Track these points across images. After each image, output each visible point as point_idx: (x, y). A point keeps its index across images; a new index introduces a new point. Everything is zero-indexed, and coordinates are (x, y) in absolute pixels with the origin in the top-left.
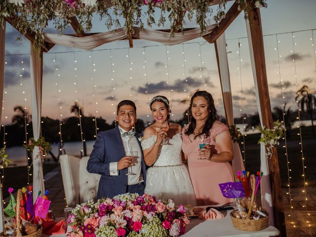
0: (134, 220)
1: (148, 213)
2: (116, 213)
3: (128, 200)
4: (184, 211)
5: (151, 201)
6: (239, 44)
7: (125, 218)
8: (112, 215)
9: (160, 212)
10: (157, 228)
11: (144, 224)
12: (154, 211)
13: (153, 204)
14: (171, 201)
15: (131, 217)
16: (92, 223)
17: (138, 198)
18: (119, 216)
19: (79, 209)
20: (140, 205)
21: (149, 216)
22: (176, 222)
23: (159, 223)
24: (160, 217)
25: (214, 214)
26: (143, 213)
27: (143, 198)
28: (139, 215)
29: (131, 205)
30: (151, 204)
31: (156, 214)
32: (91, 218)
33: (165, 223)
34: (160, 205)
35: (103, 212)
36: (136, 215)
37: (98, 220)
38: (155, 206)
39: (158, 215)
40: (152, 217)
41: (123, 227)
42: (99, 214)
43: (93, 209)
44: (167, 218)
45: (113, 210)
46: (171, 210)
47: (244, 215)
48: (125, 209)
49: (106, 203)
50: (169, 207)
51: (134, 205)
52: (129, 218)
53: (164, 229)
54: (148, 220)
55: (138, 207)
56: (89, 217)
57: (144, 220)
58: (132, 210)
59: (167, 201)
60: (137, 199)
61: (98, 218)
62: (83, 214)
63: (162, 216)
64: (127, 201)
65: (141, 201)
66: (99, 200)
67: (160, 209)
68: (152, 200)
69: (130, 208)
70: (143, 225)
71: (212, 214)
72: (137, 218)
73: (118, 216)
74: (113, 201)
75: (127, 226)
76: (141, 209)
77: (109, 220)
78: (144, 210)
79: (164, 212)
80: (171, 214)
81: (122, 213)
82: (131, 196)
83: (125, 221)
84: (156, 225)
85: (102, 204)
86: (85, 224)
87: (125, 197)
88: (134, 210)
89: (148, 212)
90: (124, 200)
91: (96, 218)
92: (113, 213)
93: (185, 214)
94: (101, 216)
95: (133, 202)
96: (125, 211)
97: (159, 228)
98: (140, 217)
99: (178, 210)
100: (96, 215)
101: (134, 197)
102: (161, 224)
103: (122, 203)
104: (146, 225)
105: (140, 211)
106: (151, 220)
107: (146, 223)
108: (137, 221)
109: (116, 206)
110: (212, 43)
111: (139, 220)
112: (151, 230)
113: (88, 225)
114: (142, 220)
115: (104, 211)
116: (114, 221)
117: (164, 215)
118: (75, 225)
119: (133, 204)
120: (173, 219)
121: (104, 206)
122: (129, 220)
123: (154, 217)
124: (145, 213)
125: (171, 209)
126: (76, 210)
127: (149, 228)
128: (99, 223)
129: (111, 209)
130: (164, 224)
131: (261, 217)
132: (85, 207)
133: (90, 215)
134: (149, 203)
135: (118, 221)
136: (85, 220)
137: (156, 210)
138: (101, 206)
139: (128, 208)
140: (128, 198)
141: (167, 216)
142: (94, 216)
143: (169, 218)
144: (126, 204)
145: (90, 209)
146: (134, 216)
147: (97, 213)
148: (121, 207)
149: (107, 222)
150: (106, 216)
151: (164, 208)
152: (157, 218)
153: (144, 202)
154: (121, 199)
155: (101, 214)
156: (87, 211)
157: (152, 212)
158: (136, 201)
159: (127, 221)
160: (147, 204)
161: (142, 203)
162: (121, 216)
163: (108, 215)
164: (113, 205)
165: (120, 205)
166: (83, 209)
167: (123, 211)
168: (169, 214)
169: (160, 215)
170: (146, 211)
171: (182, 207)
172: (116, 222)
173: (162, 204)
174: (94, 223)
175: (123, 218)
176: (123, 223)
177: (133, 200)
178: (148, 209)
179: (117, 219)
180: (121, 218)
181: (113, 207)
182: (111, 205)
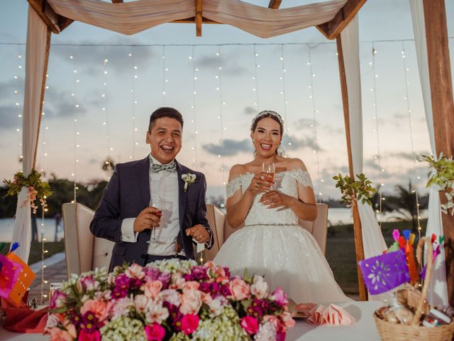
0: (185, 310)
1: (213, 298)
2: (147, 293)
3: (174, 271)
4: (286, 301)
5: (220, 276)
7: (166, 304)
8: (139, 297)
9: (239, 299)
10: (231, 329)
11: (203, 320)
12: (225, 296)
13: (225, 281)
14: (260, 278)
15: (177, 304)
16: (98, 311)
17: (194, 268)
18: (153, 298)
19: (74, 282)
20: (198, 281)
21: (216, 304)
22: (269, 320)
23: (235, 320)
24: (237, 308)
25: (336, 314)
26: (203, 297)
27: (205, 270)
28: (194, 300)
29: (179, 280)
30: (220, 283)
31: (230, 301)
32: (96, 299)
33: (247, 321)
34: (237, 284)
35: (120, 290)
36: (190, 300)
37: (110, 305)
38: (227, 285)
39: (234, 304)
40: (222, 307)
41: (160, 322)
42: (113, 295)
43: (103, 284)
44: (250, 311)
45: (142, 288)
46: (260, 298)
47: (406, 316)
48: (167, 288)
49: (131, 273)
50: (255, 290)
51: (186, 280)
52: (174, 306)
53: (245, 333)
54: (213, 312)
55: (194, 284)
56: (93, 299)
57: (204, 311)
58: (180, 291)
59: (253, 278)
60: (192, 271)
61: (110, 300)
62: (81, 290)
63: (242, 307)
64: (172, 273)
65: (200, 274)
66: (116, 268)
67: (238, 292)
68: (223, 273)
69: (176, 287)
70: (200, 322)
71: (333, 315)
72: (191, 306)
73: (151, 300)
74: (146, 271)
75: (169, 320)
76: (200, 288)
77: (133, 307)
78: (206, 292)
79: (246, 299)
80: (260, 303)
81: (161, 294)
82: (181, 264)
83: (165, 310)
84: (229, 323)
85: (122, 274)
86: (83, 311)
87: (169, 266)
88: (184, 291)
89: (214, 296)
90: (167, 271)
91: (106, 301)
92: (143, 293)
93: (286, 308)
94: (117, 298)
95: (184, 276)
96: (166, 292)
97: (234, 329)
98: (196, 306)
99: (273, 298)
100: (108, 295)
101: (187, 267)
102: (240, 322)
103: (162, 275)
104: (208, 322)
105: (199, 293)
106: (218, 313)
107: (207, 317)
108: (190, 313)
109: (149, 279)
111: (194, 311)
112: (218, 332)
113: (89, 313)
114: (201, 312)
115: (124, 287)
116: (142, 309)
117: (246, 305)
118: (61, 314)
119: (183, 280)
120: (264, 314)
121: (124, 277)
122: (174, 310)
123: (225, 308)
124: (208, 297)
125: (259, 294)
126: (69, 284)
127: (213, 329)
128: (111, 311)
129: (139, 286)
130: (244, 323)
131: (441, 322)
132: (87, 277)
133: (96, 293)
134: (216, 279)
135: (151, 309)
136: (82, 304)
137: (230, 294)
138: (119, 278)
139: (174, 285)
140: (175, 267)
141: (252, 307)
142: (103, 297)
143: (255, 310)
144: (170, 279)
145: (97, 283)
146: (185, 302)
147: (110, 292)
148: (159, 283)
149: (128, 311)
150: (126, 298)
151: (247, 292)
152: (232, 310)
153: (206, 278)
154: (161, 268)
155: (118, 294)
156: (90, 287)
157: (222, 298)
158: (190, 273)
159: (170, 311)
160: (211, 280)
161: (201, 279)
162: (156, 299)
163: (132, 295)
164: (144, 278)
165: (157, 278)
166: (83, 283)
167: (162, 290)
168: (255, 304)
169: (238, 304)
170: (209, 294)
171: (281, 292)
172: (145, 311)
173: (242, 283)
174: (102, 310)
175: (161, 303)
176: (161, 315)
177: (185, 272)
178: (214, 290)
179: (148, 305)
180: (158, 303)
181: (143, 281)
182: (140, 278)
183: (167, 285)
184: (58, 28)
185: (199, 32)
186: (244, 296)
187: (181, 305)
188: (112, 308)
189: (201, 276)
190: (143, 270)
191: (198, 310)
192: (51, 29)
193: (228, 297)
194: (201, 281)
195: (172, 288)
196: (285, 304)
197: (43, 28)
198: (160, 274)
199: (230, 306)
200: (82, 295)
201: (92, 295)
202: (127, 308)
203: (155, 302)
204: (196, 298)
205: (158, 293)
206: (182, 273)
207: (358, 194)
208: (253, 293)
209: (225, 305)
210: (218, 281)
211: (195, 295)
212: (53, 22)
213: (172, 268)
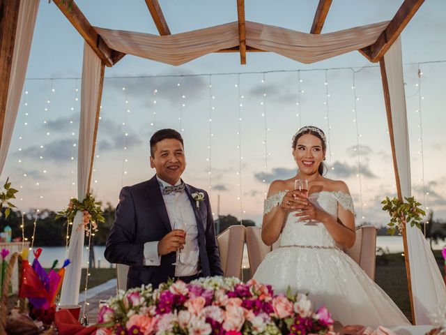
0: (227, 327)
1: (256, 315)
2: (191, 309)
3: (217, 288)
4: (330, 321)
5: (263, 293)
6: (419, 72)
7: (209, 320)
8: (182, 312)
9: (282, 317)
12: (268, 313)
13: (268, 299)
14: (304, 296)
15: (220, 320)
16: (143, 325)
17: (237, 285)
18: (196, 314)
19: (121, 298)
20: (241, 297)
21: (258, 321)
24: (280, 325)
26: (245, 314)
27: (248, 288)
28: (236, 317)
29: (222, 297)
30: (264, 300)
31: (273, 319)
32: (141, 314)
34: (280, 301)
35: (165, 305)
36: (233, 316)
37: (154, 320)
38: (271, 302)
39: (277, 321)
40: (265, 324)
42: (158, 311)
43: (148, 300)
44: (294, 329)
45: (186, 304)
46: (303, 316)
48: (211, 304)
49: (175, 289)
50: (298, 308)
51: (229, 297)
52: (217, 323)
54: (255, 329)
55: (236, 301)
56: (138, 314)
57: (247, 328)
58: (223, 308)
59: (296, 296)
60: (235, 288)
61: (155, 316)
62: (127, 306)
63: (285, 325)
64: (215, 290)
65: (243, 291)
66: (161, 285)
67: (281, 310)
68: (266, 291)
69: (219, 304)
72: (234, 323)
73: (194, 316)
74: (190, 288)
76: (244, 305)
77: (177, 323)
78: (249, 309)
79: (289, 317)
80: (303, 321)
81: (204, 310)
82: (225, 281)
83: (208, 326)
85: (167, 291)
86: (129, 325)
87: (213, 283)
88: (227, 308)
89: (256, 313)
90: (210, 288)
91: (151, 316)
92: (186, 309)
93: (331, 327)
94: (162, 313)
95: (228, 293)
96: (209, 308)
98: (238, 323)
99: (317, 317)
100: (153, 311)
101: (230, 284)
103: (206, 291)
105: (241, 309)
106: (261, 330)
107: (250, 334)
108: (233, 329)
109: (192, 295)
110: (376, 61)
111: (237, 328)
113: (134, 327)
114: (243, 328)
115: (168, 302)
116: (185, 324)
117: (289, 322)
118: (109, 329)
119: (226, 296)
120: (308, 333)
121: (169, 293)
122: (216, 327)
123: (268, 325)
124: (251, 314)
125: (302, 312)
126: (117, 299)
128: (155, 326)
129: (183, 302)
132: (133, 293)
133: (141, 309)
134: (259, 296)
135: (194, 325)
136: (128, 319)
137: (273, 312)
138: (164, 294)
139: (217, 302)
140: (219, 284)
141: (295, 325)
142: (149, 312)
143: (298, 329)
144: (214, 296)
145: (143, 299)
146: (228, 318)
147: (155, 307)
148: (202, 299)
149: (171, 326)
150: (170, 314)
151: (290, 310)
152: (275, 327)
153: (249, 295)
154: (205, 285)
155: (162, 310)
156: (136, 302)
157: (265, 315)
158: (233, 290)
159: (213, 327)
160: (255, 298)
161: (244, 296)
162: (199, 315)
163: (176, 311)
164: (188, 294)
165: (200, 295)
166: (129, 298)
167: (205, 306)
168: (298, 322)
169: (281, 322)
170: (251, 311)
171: (325, 311)
172: (188, 326)
173: (285, 300)
174: (147, 325)
175: (204, 319)
176: (204, 330)
177: (228, 289)
178: (256, 308)
179: (191, 321)
180: (201, 318)
181: (187, 298)
182: (184, 294)
183: (210, 301)
184: (111, 62)
185: (243, 60)
186: (287, 314)
187: (223, 321)
188: (156, 323)
189: (244, 294)
190: (187, 287)
191: (240, 326)
192: (104, 62)
193: (272, 314)
194: (244, 298)
195: (215, 304)
196: (330, 324)
197: (98, 61)
198: (203, 290)
199: (273, 324)
200: (129, 310)
201: (137, 309)
202: (171, 323)
203: (198, 317)
204: (239, 315)
205: (201, 309)
206: (225, 290)
207: (407, 216)
208: (296, 311)
209: (268, 322)
210: (261, 298)
211: (238, 311)
212: (107, 56)
213: (216, 285)
